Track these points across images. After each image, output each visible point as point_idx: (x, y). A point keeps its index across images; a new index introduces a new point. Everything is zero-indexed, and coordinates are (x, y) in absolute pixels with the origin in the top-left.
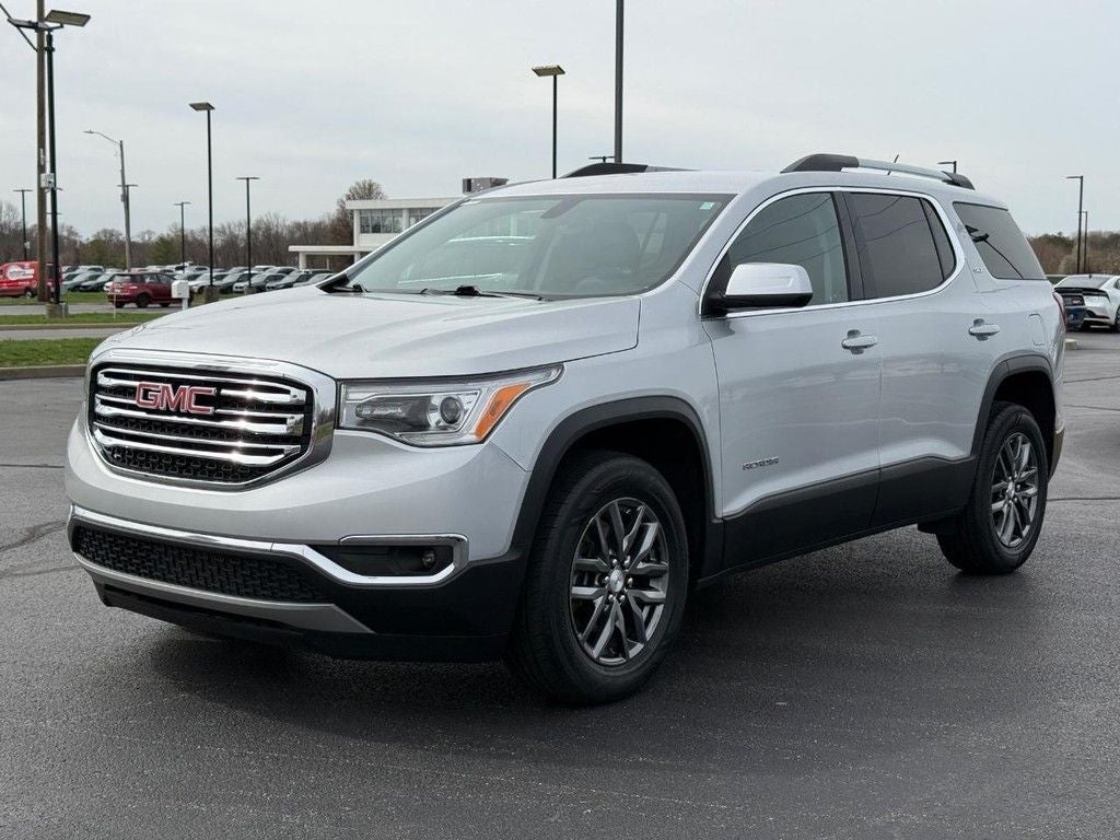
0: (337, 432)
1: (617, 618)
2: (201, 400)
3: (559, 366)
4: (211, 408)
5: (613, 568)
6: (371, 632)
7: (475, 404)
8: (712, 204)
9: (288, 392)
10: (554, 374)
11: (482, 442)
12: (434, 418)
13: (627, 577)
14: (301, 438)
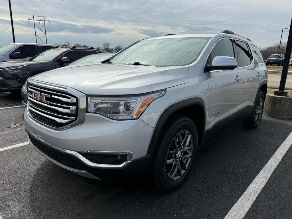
0: (87, 114)
1: (178, 165)
2: (47, 99)
3: (165, 90)
4: (49, 102)
5: (178, 151)
6: (100, 179)
7: (136, 105)
8: (205, 40)
9: (70, 98)
10: (163, 92)
11: (138, 119)
12: (122, 108)
13: (182, 152)
14: (75, 115)
